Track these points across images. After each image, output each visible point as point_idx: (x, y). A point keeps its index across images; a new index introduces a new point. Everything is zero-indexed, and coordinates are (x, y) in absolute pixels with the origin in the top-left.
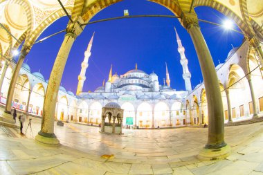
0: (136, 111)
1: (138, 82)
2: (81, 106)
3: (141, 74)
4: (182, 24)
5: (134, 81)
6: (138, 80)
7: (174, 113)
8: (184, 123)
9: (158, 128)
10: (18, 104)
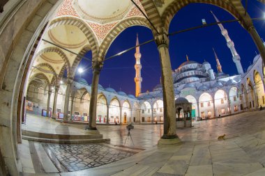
0: (198, 103)
1: (194, 74)
2: (142, 108)
3: (195, 65)
4: (242, 25)
5: (191, 73)
6: (193, 71)
7: (232, 99)
8: (242, 108)
9: (220, 117)
10: (79, 116)
